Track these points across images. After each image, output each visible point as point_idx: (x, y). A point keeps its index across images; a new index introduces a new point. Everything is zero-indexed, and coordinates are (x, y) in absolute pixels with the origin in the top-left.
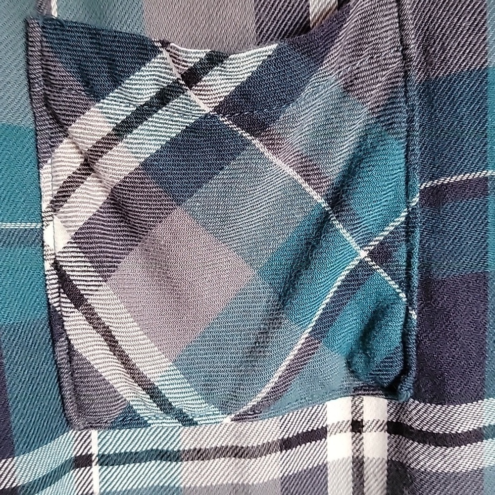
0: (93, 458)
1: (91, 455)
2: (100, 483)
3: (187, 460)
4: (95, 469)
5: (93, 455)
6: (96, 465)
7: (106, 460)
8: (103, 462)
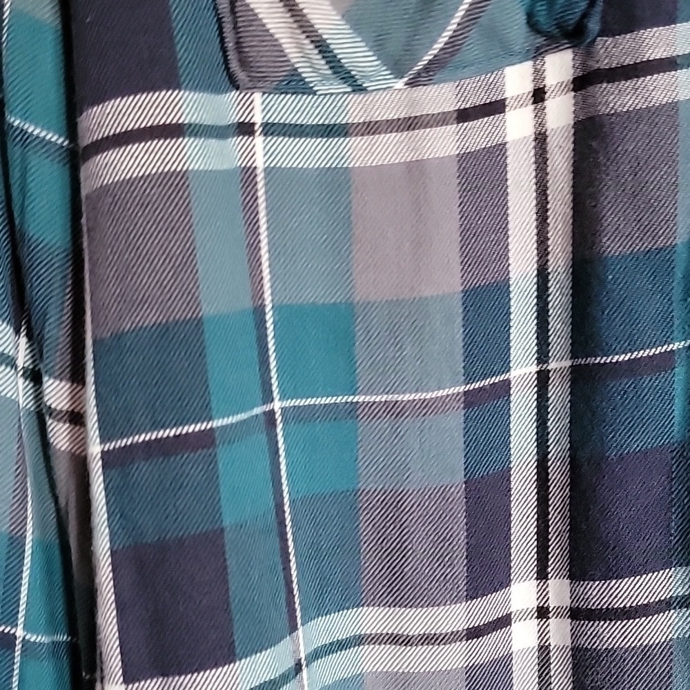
0: (256, 127)
1: (253, 124)
2: (265, 155)
3: (356, 135)
4: (259, 140)
5: (256, 124)
6: (260, 134)
7: (271, 129)
8: (268, 131)
